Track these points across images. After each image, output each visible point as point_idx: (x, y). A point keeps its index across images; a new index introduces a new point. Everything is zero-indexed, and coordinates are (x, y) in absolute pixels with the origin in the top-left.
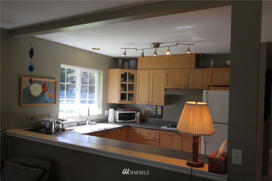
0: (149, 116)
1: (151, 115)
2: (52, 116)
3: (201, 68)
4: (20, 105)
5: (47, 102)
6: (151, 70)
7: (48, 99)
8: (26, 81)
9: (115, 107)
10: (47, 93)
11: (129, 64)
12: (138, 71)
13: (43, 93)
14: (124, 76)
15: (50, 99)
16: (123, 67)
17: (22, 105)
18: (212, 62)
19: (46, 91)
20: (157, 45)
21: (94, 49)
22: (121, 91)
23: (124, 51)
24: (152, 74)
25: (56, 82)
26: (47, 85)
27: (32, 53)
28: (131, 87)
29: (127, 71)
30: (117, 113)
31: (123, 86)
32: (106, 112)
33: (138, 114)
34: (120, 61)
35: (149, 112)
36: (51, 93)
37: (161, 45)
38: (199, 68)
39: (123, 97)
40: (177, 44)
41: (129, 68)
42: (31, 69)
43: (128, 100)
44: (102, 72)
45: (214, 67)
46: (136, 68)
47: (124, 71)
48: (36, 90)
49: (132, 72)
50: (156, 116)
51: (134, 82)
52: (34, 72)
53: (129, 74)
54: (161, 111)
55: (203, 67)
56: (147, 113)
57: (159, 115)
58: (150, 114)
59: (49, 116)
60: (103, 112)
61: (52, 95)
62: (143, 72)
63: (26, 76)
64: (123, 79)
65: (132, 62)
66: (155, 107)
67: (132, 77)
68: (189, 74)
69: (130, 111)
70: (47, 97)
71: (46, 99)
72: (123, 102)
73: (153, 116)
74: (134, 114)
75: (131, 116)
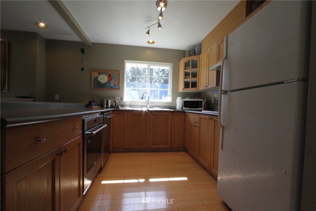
0: (216, 104)
2: (117, 98)
4: (92, 89)
5: (112, 88)
7: (113, 85)
10: (112, 82)
12: (200, 55)
13: (109, 82)
14: (187, 65)
15: (115, 86)
19: (111, 80)
22: (184, 79)
24: (208, 53)
25: (118, 72)
26: (112, 75)
28: (194, 75)
29: (190, 58)
30: (183, 101)
31: (186, 74)
36: (115, 81)
39: (187, 85)
47: (187, 59)
48: (103, 79)
49: (195, 58)
51: (197, 68)
53: (192, 60)
56: (215, 101)
58: (217, 102)
60: (174, 100)
61: (116, 83)
71: (111, 86)
72: (187, 90)
75: (198, 105)
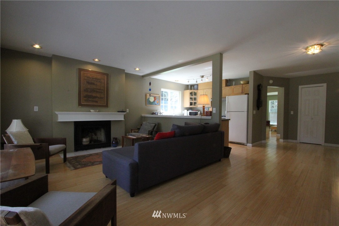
3: (228, 86)
4: (146, 105)
5: (156, 105)
8: (148, 95)
9: (188, 109)
10: (156, 101)
11: (194, 87)
12: (198, 91)
13: (154, 101)
14: (191, 94)
16: (191, 89)
17: (147, 105)
18: (234, 83)
20: (203, 77)
21: (176, 81)
22: (190, 101)
23: (188, 80)
24: (205, 91)
25: (159, 96)
26: (156, 97)
27: (150, 84)
28: (195, 99)
29: (193, 91)
30: (189, 112)
31: (191, 98)
32: (183, 111)
33: (199, 113)
34: (190, 86)
37: (204, 77)
38: (227, 86)
39: (191, 104)
41: (194, 89)
42: (150, 90)
43: (194, 105)
44: (181, 92)
45: (235, 85)
46: (197, 89)
47: (191, 91)
48: (152, 99)
49: (195, 91)
52: (151, 92)
53: (194, 92)
55: (230, 86)
59: (157, 111)
60: (182, 112)
61: (158, 102)
62: (201, 91)
63: (148, 94)
64: (191, 95)
65: (195, 86)
67: (195, 94)
69: (195, 111)
70: (156, 103)
72: (191, 106)
74: (197, 112)
75: (196, 114)
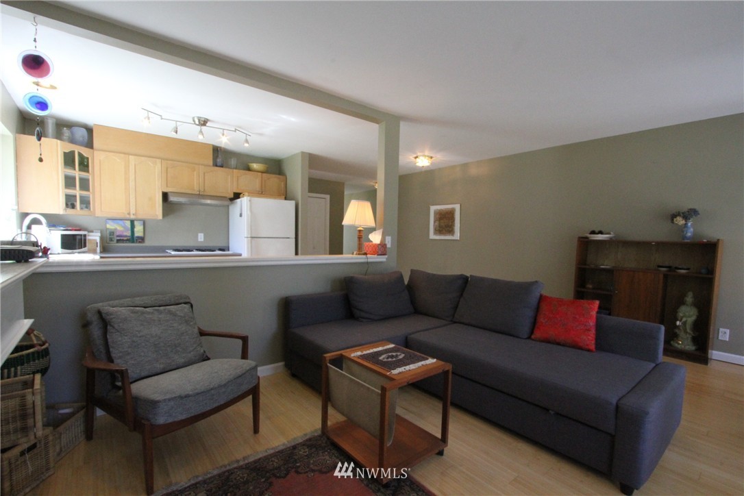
0: (115, 241)
1: (118, 238)
3: (221, 167)
6: (130, 156)
11: (72, 134)
12: (95, 152)
14: (69, 159)
16: (60, 137)
20: (205, 122)
22: (66, 188)
24: (132, 162)
28: (85, 185)
29: (77, 149)
30: (59, 233)
31: (69, 179)
33: (95, 236)
34: (50, 123)
35: (113, 233)
37: (209, 124)
39: (70, 202)
40: (236, 130)
43: (80, 207)
46: (90, 144)
47: (70, 147)
49: (86, 152)
50: (132, 239)
51: (88, 172)
53: (80, 155)
54: (142, 230)
56: (110, 235)
57: (138, 237)
58: (118, 236)
62: (111, 156)
65: (78, 132)
66: (128, 224)
67: (84, 164)
68: (204, 174)
69: (76, 230)
72: (70, 212)
73: (125, 238)
74: (85, 236)
